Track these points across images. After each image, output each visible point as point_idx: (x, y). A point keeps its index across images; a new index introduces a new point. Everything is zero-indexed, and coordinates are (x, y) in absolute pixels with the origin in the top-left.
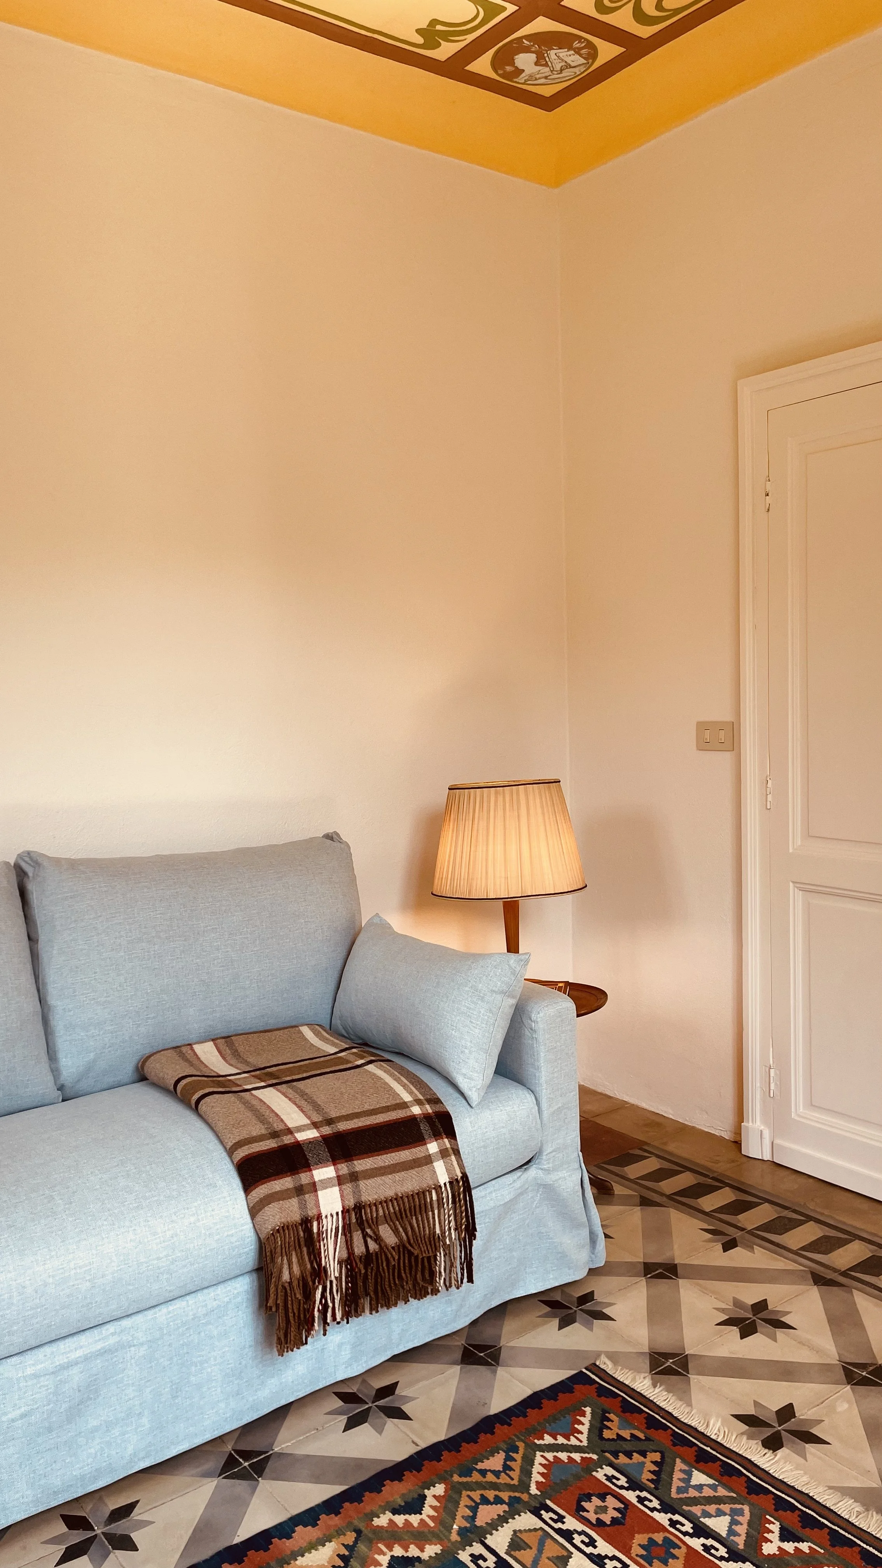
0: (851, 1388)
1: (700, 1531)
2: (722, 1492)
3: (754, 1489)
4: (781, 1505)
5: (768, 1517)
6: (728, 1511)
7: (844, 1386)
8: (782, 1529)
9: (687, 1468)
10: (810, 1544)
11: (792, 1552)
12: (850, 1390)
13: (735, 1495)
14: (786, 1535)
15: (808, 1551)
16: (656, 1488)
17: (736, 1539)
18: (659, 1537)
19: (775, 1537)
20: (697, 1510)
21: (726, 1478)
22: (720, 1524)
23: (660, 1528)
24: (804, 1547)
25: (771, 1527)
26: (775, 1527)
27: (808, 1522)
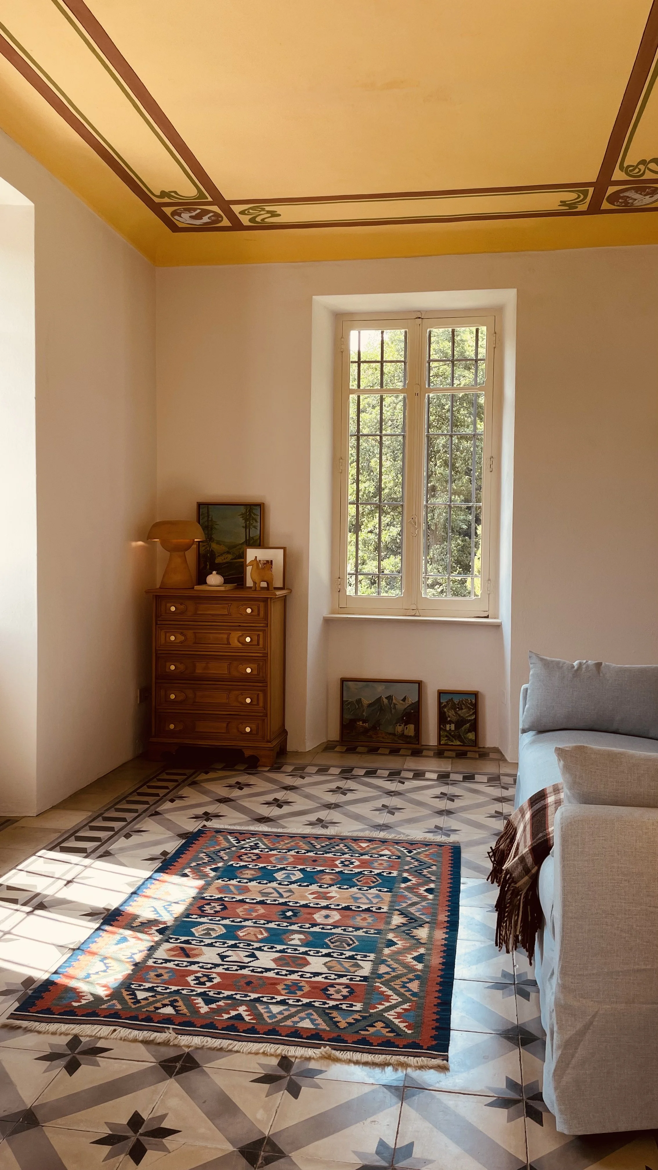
0: (263, 1133)
1: (283, 1002)
2: (289, 1023)
3: (273, 1031)
4: (252, 1030)
5: (255, 1021)
6: (278, 1016)
7: (270, 1133)
8: (243, 1019)
9: (319, 1027)
10: (224, 1018)
11: (230, 1011)
12: (263, 1131)
13: (281, 1024)
14: (239, 1017)
15: (223, 1015)
16: (324, 1011)
17: (263, 1007)
18: (299, 993)
19: (244, 1014)
20: (293, 1010)
21: (293, 1030)
22: (275, 1009)
23: (303, 996)
24: (226, 1016)
25: (250, 1017)
26: (247, 1018)
27: (232, 1028)
